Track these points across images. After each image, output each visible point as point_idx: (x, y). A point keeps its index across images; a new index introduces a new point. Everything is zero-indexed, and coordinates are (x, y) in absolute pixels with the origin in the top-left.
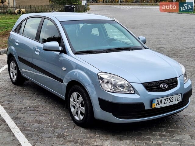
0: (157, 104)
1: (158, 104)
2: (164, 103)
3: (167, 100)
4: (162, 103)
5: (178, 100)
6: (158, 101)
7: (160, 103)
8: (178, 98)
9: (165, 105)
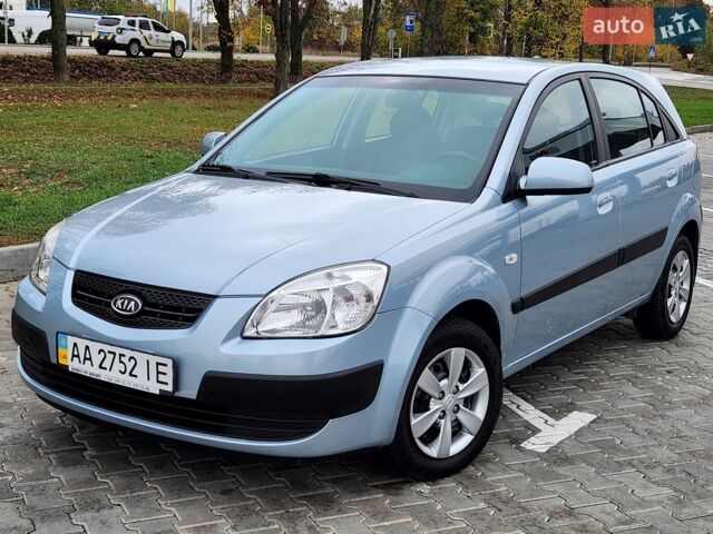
0: (74, 356)
1: (78, 356)
2: (100, 367)
3: (110, 357)
4: (90, 359)
5: (158, 382)
6: (75, 345)
7: (85, 359)
8: (158, 373)
9: (104, 376)
